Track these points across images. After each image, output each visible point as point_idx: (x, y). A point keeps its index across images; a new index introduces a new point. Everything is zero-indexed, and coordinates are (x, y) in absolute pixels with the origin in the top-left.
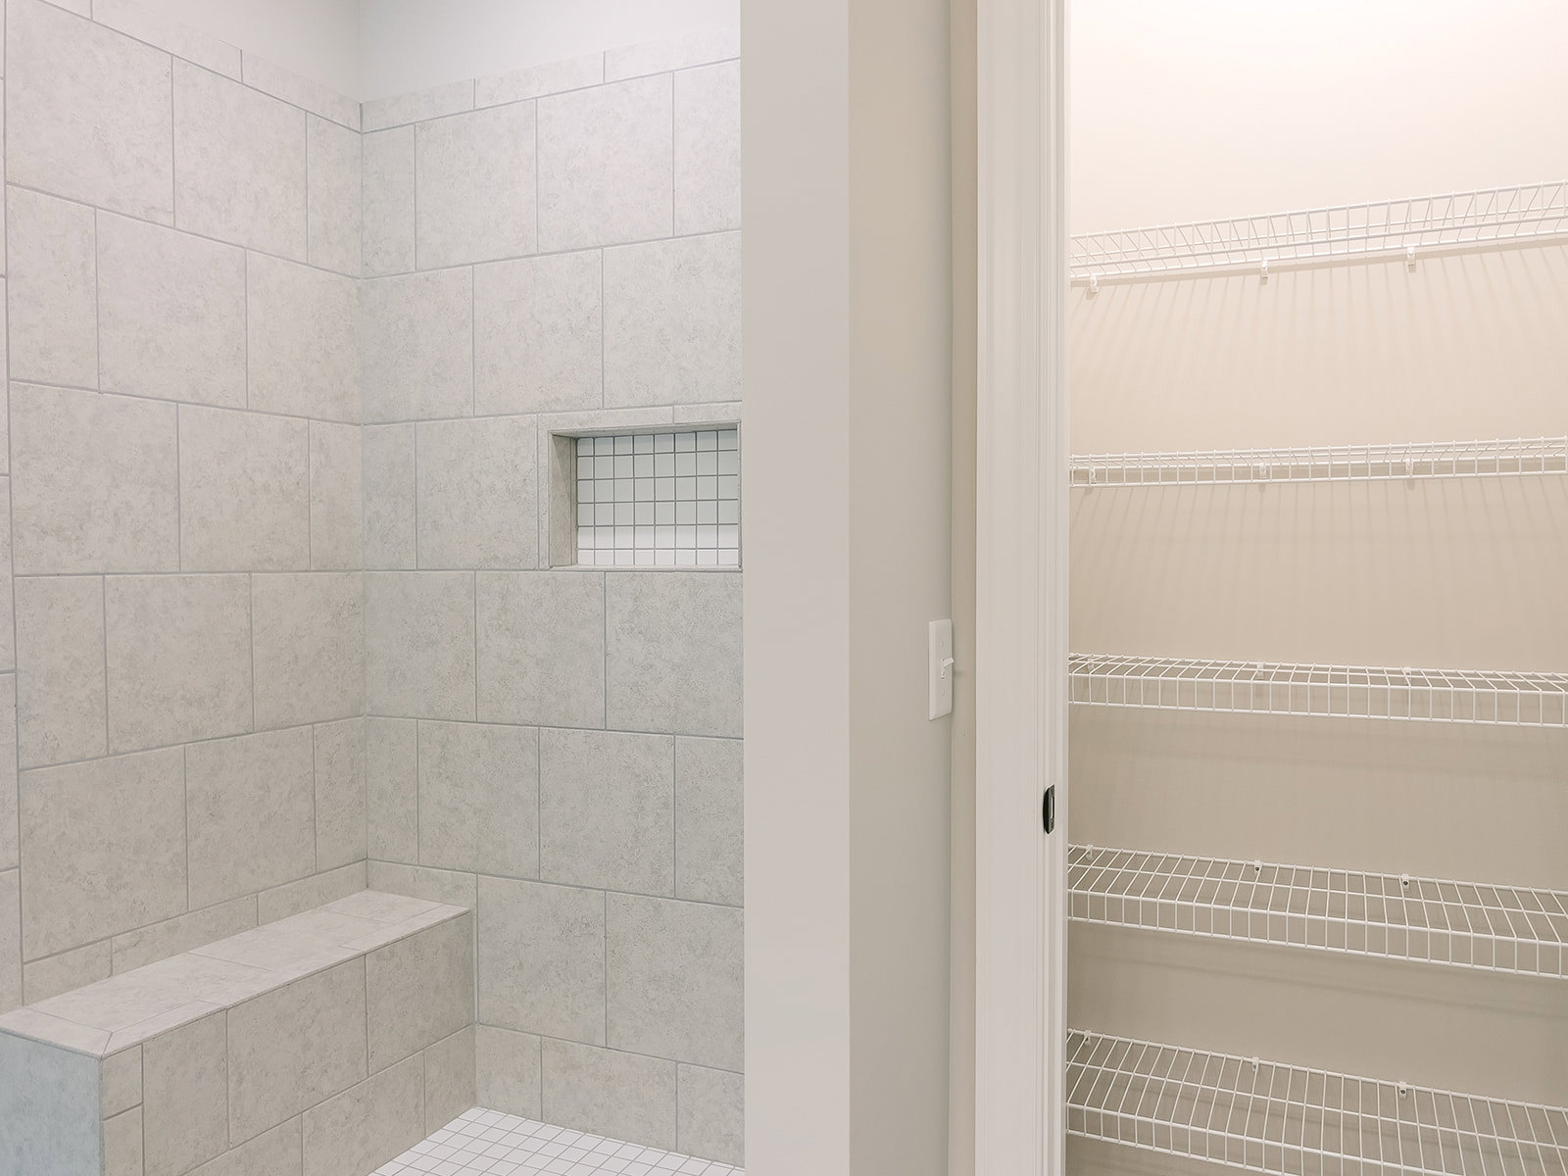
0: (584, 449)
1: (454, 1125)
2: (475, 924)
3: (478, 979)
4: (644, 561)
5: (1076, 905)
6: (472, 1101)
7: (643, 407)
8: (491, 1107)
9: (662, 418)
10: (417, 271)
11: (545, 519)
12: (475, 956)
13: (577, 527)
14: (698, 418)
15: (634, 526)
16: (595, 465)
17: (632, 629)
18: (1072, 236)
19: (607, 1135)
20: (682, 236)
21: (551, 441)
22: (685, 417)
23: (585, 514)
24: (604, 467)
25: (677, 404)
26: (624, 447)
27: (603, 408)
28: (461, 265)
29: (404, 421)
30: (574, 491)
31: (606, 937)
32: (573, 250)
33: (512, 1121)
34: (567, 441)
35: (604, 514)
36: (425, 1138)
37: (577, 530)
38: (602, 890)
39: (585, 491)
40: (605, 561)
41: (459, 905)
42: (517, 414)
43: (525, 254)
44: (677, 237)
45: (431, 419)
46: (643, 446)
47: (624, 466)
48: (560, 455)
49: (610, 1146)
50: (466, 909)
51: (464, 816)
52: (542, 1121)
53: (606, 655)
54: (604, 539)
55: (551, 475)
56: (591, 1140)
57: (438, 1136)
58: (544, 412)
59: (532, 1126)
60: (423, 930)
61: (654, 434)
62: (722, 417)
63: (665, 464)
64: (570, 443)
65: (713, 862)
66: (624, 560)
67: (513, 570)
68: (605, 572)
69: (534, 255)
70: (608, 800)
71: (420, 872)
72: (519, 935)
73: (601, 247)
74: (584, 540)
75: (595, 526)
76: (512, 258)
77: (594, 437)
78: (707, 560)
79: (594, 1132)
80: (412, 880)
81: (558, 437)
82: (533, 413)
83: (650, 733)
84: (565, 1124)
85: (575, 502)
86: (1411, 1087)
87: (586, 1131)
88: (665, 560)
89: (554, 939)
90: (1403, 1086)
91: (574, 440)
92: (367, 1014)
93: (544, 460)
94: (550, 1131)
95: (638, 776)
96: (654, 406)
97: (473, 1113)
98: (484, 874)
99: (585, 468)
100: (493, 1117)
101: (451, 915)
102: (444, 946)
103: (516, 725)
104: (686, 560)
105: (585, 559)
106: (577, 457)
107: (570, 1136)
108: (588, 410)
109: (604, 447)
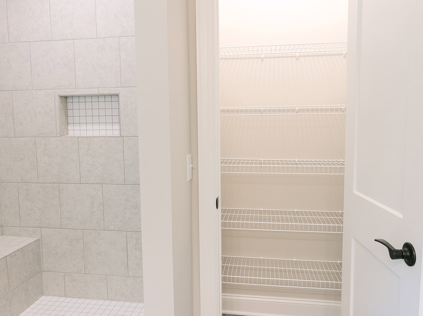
0: (69, 100)
1: (37, 302)
2: (41, 243)
3: (43, 259)
4: (90, 134)
5: (224, 225)
6: (42, 294)
7: (89, 88)
8: (49, 295)
9: (95, 92)
10: (9, 43)
11: (58, 122)
12: (41, 252)
13: (68, 123)
14: (106, 92)
15: (86, 123)
16: (73, 105)
17: (88, 154)
18: (221, 47)
19: (86, 298)
20: (99, 38)
21: (59, 98)
22: (102, 92)
23: (70, 120)
24: (76, 106)
25: (100, 88)
26: (82, 100)
27: (76, 88)
28: (25, 42)
29: (8, 91)
30: (66, 113)
31: (83, 243)
32: (64, 40)
33: (56, 298)
34: (63, 98)
35: (76, 120)
36: (29, 307)
37: (68, 125)
38: (82, 229)
39: (70, 113)
40: (77, 134)
41: (35, 237)
42: (47, 89)
43: (47, 40)
44: (98, 38)
45: (17, 90)
46: (88, 99)
47: (82, 105)
48: (62, 102)
49: (88, 301)
50: (37, 239)
51: (35, 211)
52: (65, 297)
53: (80, 162)
54: (77, 127)
55: (59, 108)
56: (81, 301)
57: (33, 306)
58: (57, 89)
59: (62, 299)
60: (25, 246)
61: (92, 96)
62: (113, 92)
63: (95, 105)
64: (65, 98)
65: (115, 219)
66: (83, 134)
67: (48, 137)
68: (78, 137)
69: (51, 41)
70: (82, 204)
71: (21, 229)
72: (56, 245)
73: (73, 40)
74: (70, 127)
75: (73, 123)
76: (43, 41)
77: (72, 97)
78: (109, 133)
79: (82, 298)
80: (18, 231)
81: (61, 97)
82: (53, 89)
83: (94, 184)
84: (73, 297)
85: (67, 116)
86: (297, 260)
87: (80, 298)
88: (96, 133)
89: (67, 245)
90: (295, 260)
91: (66, 97)
92: (8, 274)
93: (57, 104)
94: (68, 299)
95: (91, 196)
96: (92, 88)
97: (43, 298)
98: (43, 228)
99: (70, 106)
100: (49, 298)
101: (33, 241)
102: (31, 250)
103: (52, 183)
104: (103, 133)
105: (71, 133)
106: (67, 102)
107: (75, 300)
108: (71, 89)
109: (76, 100)
